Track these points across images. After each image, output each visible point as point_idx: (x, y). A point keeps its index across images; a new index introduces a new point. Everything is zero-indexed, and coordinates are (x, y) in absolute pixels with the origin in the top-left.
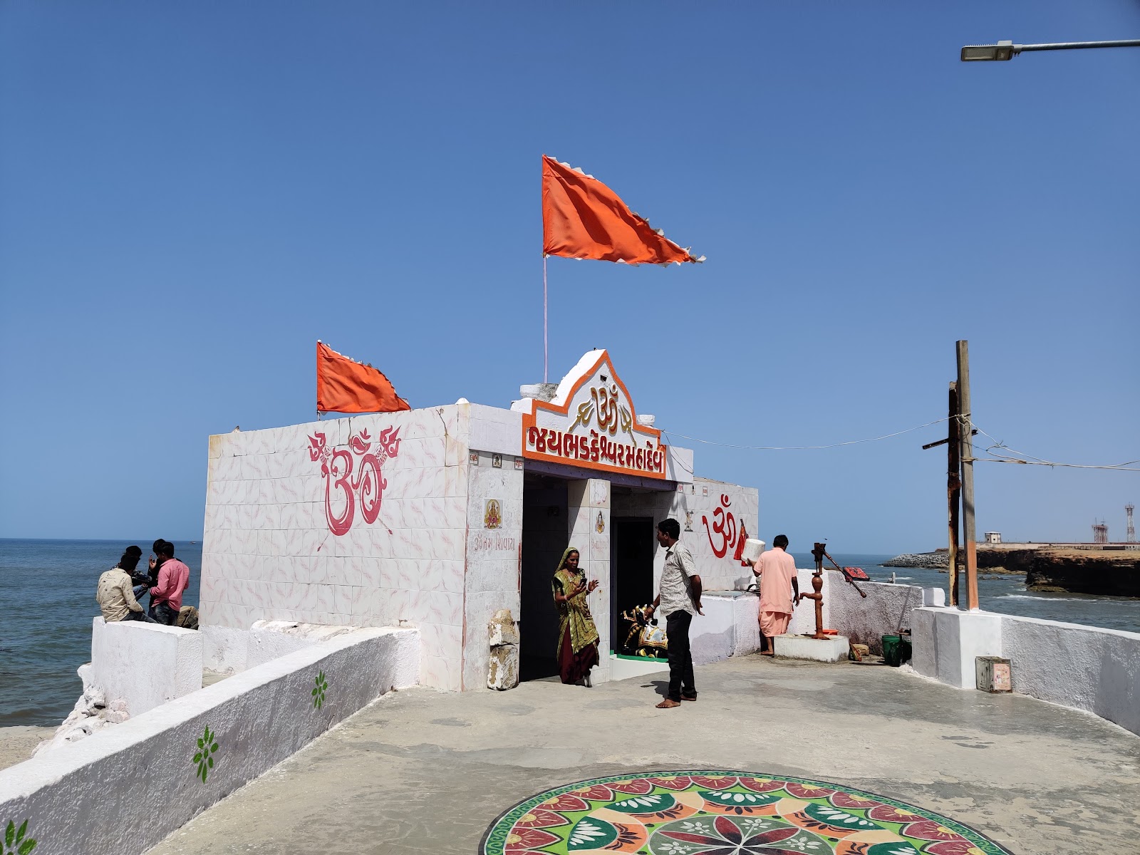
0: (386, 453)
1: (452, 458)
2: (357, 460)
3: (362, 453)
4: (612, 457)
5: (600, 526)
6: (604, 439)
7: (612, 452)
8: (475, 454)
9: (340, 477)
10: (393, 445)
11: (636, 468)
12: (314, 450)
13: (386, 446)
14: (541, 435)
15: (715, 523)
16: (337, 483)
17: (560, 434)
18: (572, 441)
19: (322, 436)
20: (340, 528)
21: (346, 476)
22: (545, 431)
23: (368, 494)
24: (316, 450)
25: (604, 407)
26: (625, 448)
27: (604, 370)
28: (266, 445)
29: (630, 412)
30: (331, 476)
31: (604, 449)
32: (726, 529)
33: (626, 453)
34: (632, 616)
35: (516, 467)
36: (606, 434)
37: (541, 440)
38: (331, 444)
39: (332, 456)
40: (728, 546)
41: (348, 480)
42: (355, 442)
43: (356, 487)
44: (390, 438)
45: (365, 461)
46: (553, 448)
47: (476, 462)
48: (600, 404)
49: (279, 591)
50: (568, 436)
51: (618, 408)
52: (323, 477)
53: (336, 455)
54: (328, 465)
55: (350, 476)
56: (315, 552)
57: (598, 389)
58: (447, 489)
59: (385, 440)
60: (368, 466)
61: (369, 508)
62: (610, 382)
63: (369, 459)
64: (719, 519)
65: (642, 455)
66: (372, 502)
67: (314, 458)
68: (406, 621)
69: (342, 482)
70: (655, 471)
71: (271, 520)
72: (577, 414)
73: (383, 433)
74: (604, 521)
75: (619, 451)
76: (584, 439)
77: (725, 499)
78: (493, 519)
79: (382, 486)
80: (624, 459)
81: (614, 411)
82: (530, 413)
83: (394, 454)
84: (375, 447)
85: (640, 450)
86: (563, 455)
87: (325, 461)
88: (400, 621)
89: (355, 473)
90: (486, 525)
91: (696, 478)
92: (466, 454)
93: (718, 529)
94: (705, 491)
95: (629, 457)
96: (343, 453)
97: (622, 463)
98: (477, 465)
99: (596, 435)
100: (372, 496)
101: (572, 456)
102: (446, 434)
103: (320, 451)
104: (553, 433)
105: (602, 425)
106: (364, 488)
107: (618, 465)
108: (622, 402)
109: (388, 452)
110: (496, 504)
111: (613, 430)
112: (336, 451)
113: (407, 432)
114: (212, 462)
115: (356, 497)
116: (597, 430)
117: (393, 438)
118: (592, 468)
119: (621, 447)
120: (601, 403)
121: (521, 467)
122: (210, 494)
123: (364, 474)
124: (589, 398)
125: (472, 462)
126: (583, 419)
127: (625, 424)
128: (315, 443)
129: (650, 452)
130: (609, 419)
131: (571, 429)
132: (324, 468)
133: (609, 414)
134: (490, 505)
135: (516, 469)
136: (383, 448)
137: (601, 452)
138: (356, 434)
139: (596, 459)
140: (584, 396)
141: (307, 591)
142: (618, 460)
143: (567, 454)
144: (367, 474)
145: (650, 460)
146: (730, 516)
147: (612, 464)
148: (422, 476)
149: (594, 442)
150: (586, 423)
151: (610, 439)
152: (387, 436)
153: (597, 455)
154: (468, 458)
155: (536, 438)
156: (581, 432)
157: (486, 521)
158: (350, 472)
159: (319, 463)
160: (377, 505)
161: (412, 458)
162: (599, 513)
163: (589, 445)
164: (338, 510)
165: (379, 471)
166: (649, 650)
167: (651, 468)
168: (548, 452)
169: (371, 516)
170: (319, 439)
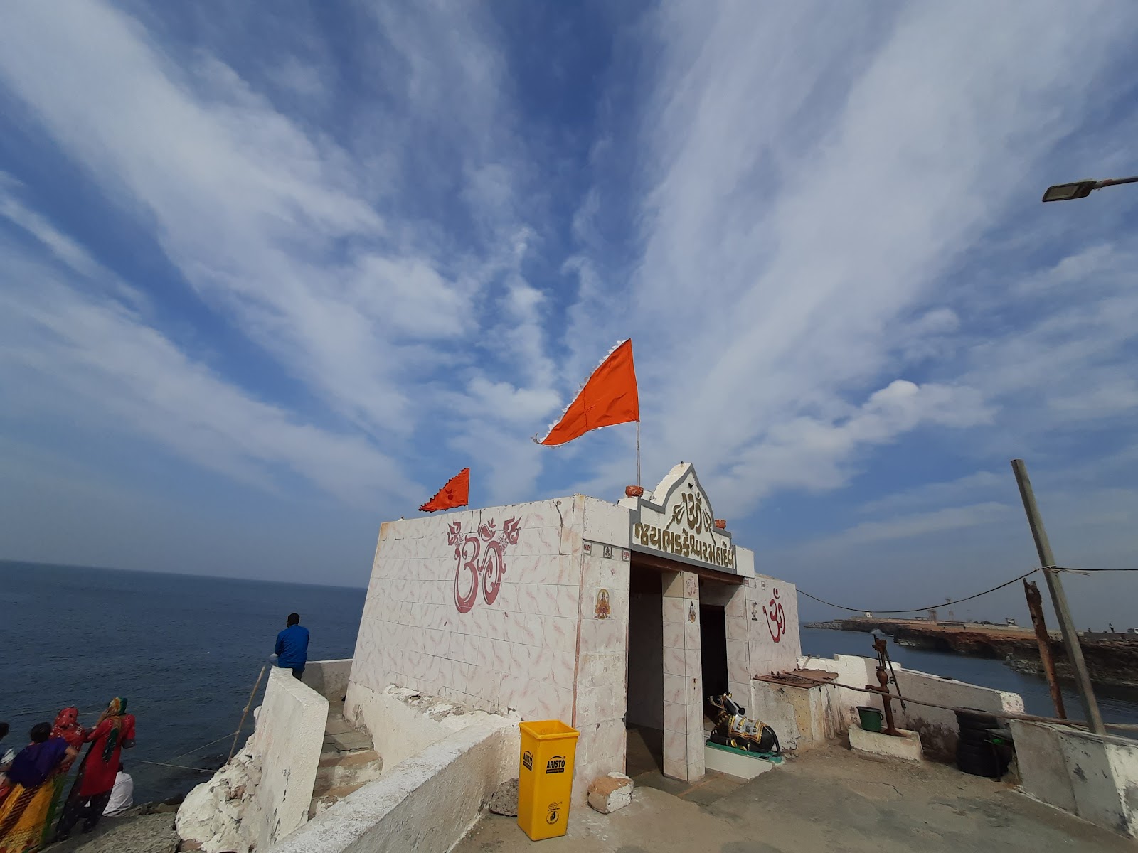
0: (507, 540)
1: (567, 548)
2: (484, 545)
3: (489, 540)
4: (699, 553)
5: (692, 616)
6: (692, 537)
7: (699, 549)
8: (588, 545)
9: (469, 560)
10: (514, 534)
11: (716, 564)
12: (451, 536)
13: (508, 535)
14: (645, 530)
15: (771, 613)
16: (466, 565)
17: (659, 530)
18: (669, 537)
19: (458, 524)
20: (464, 606)
21: (473, 560)
22: (647, 526)
23: (490, 577)
24: (453, 536)
25: (692, 509)
26: (708, 546)
27: (690, 479)
28: (418, 531)
29: (710, 515)
30: (462, 558)
31: (693, 546)
32: (778, 618)
33: (709, 550)
34: (719, 703)
35: (624, 558)
36: (693, 532)
37: (645, 535)
38: (464, 531)
39: (464, 542)
40: (781, 633)
41: (475, 563)
42: (482, 530)
43: (480, 569)
44: (512, 527)
45: (489, 546)
46: (654, 543)
47: (589, 552)
48: (689, 507)
49: (410, 660)
50: (666, 533)
51: (702, 511)
52: (456, 559)
53: (467, 540)
54: (461, 549)
55: (476, 560)
56: (442, 627)
57: (687, 494)
58: (560, 577)
59: (508, 529)
60: (492, 551)
61: (490, 590)
62: (695, 490)
63: (493, 545)
64: (773, 609)
65: (720, 552)
66: (492, 584)
67: (450, 543)
68: (514, 710)
69: (469, 565)
70: (730, 566)
71: (412, 594)
72: (672, 514)
73: (507, 523)
74: (695, 611)
75: (703, 548)
76: (678, 536)
77: (776, 592)
78: (603, 609)
79: (502, 570)
80: (707, 555)
81: (699, 512)
82: (636, 509)
83: (514, 542)
84: (499, 534)
85: (718, 548)
86: (662, 550)
87: (458, 546)
88: (509, 709)
89: (481, 557)
90: (597, 615)
91: (757, 574)
92: (580, 544)
93: (774, 618)
94: (763, 585)
95: (711, 554)
96: (475, 539)
97: (706, 558)
98: (590, 555)
99: (687, 533)
100: (493, 579)
101: (669, 550)
102: (562, 525)
103: (456, 536)
104: (654, 529)
105: (691, 525)
106: (487, 571)
107: (703, 560)
108: (704, 506)
109: (509, 540)
110: (606, 593)
111: (699, 530)
112: (468, 537)
113: (527, 521)
114: (381, 543)
115: (480, 579)
116: (688, 529)
117: (514, 527)
118: (684, 562)
119: (705, 545)
120: (690, 505)
121: (628, 559)
122: (375, 569)
123: (488, 558)
124: (680, 501)
125: (585, 551)
126: (676, 518)
127: (707, 526)
128: (452, 529)
129: (725, 550)
130: (695, 519)
131: (668, 526)
132: (457, 552)
133: (695, 516)
134: (601, 593)
135: (623, 560)
136: (505, 536)
137: (691, 548)
138: (485, 523)
139: (687, 554)
140: (676, 499)
141: (432, 663)
142: (703, 555)
143: (665, 549)
144: (491, 558)
145: (725, 558)
146: (780, 607)
147: (698, 558)
148: (537, 563)
149: (686, 539)
150: (679, 522)
151: (697, 537)
152: (510, 525)
153: (688, 551)
154: (581, 549)
155: (641, 532)
156: (676, 529)
157: (597, 611)
158: (477, 556)
159: (454, 547)
160: (496, 587)
161: (530, 546)
162: (690, 604)
163: (681, 541)
164: (464, 591)
165: (500, 556)
166: (741, 742)
167: (726, 564)
168: (650, 546)
169: (490, 598)
170: (456, 527)
